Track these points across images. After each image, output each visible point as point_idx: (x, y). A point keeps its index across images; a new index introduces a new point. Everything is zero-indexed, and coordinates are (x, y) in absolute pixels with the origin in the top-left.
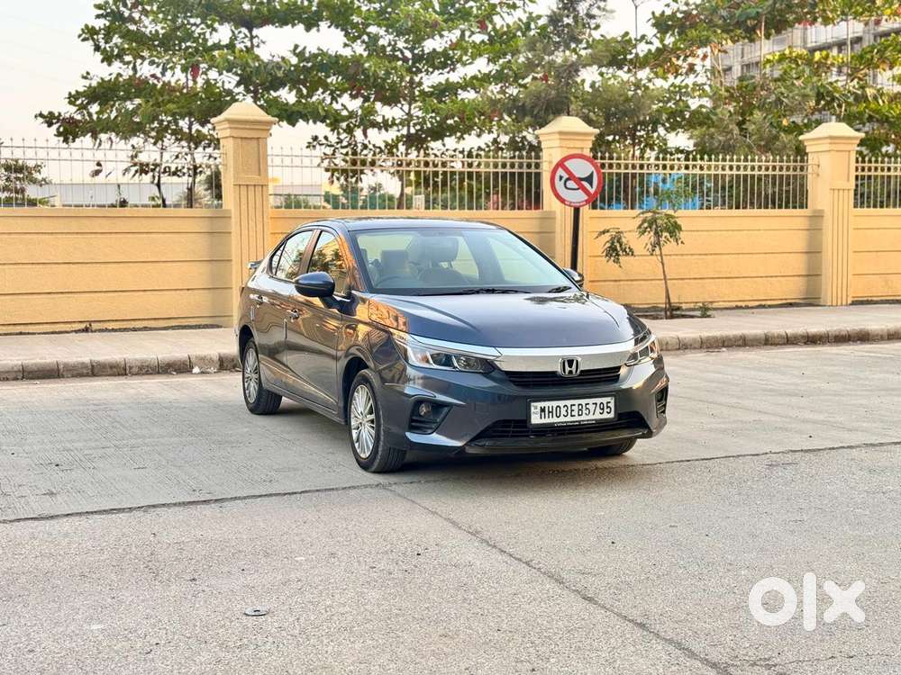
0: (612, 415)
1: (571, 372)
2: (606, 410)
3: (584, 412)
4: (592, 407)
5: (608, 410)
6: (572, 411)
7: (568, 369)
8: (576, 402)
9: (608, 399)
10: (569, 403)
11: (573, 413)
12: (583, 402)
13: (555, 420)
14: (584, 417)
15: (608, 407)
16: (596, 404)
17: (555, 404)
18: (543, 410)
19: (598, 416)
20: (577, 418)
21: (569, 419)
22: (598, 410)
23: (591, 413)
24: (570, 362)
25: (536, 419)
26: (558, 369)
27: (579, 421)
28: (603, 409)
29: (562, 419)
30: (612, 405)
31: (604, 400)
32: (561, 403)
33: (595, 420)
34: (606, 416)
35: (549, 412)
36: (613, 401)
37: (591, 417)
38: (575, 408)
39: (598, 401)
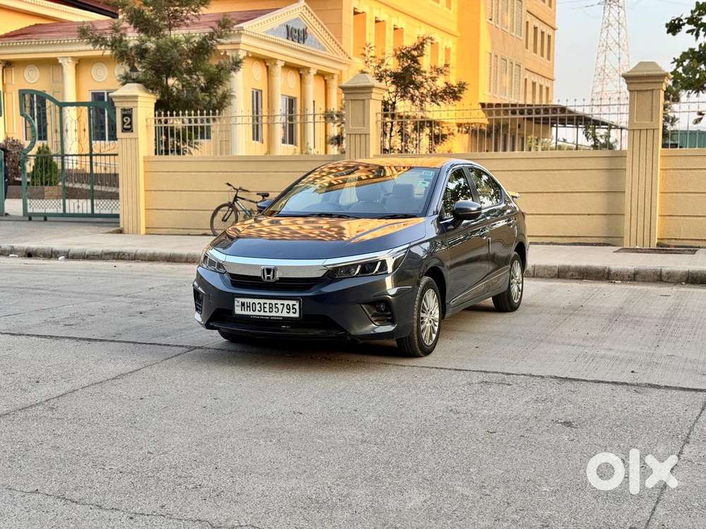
0: (297, 315)
1: (269, 278)
2: (292, 311)
3: (274, 310)
4: (280, 307)
5: (294, 311)
6: (264, 308)
7: (266, 276)
8: (268, 301)
9: (294, 302)
10: (262, 301)
11: (265, 310)
12: (273, 302)
13: (251, 313)
14: (274, 314)
15: (293, 308)
16: (283, 304)
17: (251, 301)
18: (243, 304)
19: (285, 314)
20: (268, 314)
21: (262, 313)
22: (285, 310)
23: (280, 310)
24: (269, 271)
25: (238, 311)
26: (259, 274)
27: (270, 317)
28: (289, 309)
29: (257, 313)
30: (297, 307)
31: (291, 303)
32: (256, 301)
33: (283, 317)
34: (291, 315)
35: (247, 307)
36: (297, 304)
37: (279, 314)
38: (267, 306)
39: (286, 302)
